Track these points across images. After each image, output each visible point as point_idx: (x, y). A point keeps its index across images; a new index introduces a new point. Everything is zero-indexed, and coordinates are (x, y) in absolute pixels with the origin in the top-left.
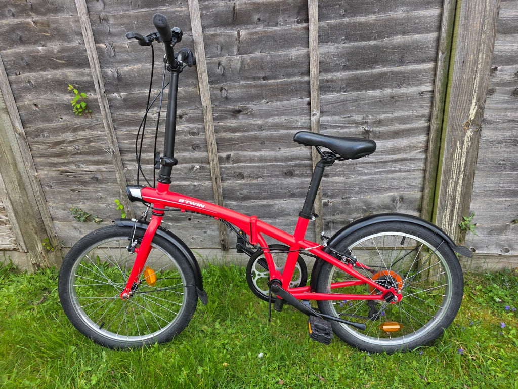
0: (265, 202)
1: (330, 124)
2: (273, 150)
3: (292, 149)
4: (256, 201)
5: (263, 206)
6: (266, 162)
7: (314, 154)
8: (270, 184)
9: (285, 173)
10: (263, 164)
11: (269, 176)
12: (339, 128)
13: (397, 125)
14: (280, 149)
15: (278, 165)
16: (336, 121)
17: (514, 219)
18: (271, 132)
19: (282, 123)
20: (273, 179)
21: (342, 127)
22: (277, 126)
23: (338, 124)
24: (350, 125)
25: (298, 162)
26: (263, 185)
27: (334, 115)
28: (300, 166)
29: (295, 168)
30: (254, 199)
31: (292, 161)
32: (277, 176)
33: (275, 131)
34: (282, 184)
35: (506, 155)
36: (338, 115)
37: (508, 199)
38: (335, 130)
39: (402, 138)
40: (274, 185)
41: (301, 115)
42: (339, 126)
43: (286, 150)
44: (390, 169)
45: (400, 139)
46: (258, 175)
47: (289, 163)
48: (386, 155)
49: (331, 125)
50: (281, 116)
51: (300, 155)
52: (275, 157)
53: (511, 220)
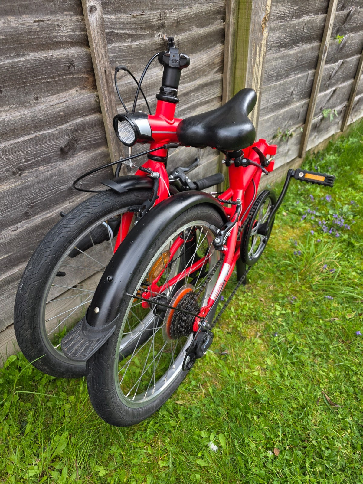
0: (38, 219)
1: (116, 31)
2: (25, 104)
3: (61, 95)
4: (19, 225)
5: (37, 228)
6: (18, 136)
7: (106, 97)
8: (39, 182)
9: (62, 150)
10: (13, 142)
11: (31, 166)
12: (130, 40)
13: (195, 28)
14: (37, 99)
15: (44, 137)
16: (124, 24)
17: (273, 135)
18: (7, 58)
19: (29, 32)
20: (42, 168)
21: (134, 37)
22: (18, 41)
23: (127, 32)
24: (144, 33)
25: (79, 120)
26: (26, 188)
27: (118, 11)
28: (82, 128)
29: (77, 134)
30: (13, 224)
31: (66, 122)
32: (47, 161)
33: (18, 56)
34: (61, 173)
35: (274, 63)
36: (125, 12)
37: (272, 114)
38: (125, 44)
39: (200, 51)
40: (47, 179)
41: (62, 11)
42: (129, 36)
43: (49, 99)
44: (193, 103)
45: (199, 53)
46: (8, 171)
47: (64, 126)
48: (188, 82)
49: (117, 34)
50: (21, 13)
51: (79, 105)
52: (33, 119)
53: (272, 137)
